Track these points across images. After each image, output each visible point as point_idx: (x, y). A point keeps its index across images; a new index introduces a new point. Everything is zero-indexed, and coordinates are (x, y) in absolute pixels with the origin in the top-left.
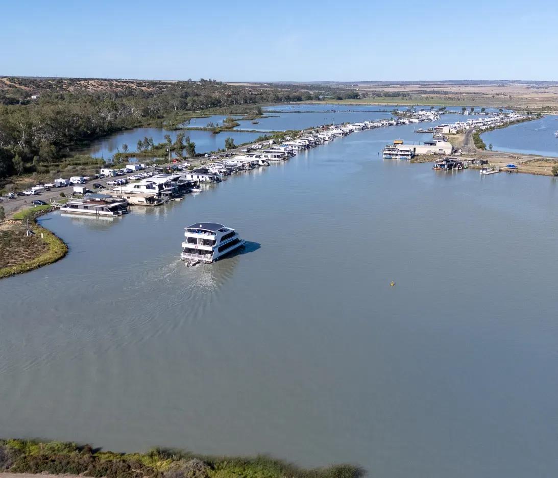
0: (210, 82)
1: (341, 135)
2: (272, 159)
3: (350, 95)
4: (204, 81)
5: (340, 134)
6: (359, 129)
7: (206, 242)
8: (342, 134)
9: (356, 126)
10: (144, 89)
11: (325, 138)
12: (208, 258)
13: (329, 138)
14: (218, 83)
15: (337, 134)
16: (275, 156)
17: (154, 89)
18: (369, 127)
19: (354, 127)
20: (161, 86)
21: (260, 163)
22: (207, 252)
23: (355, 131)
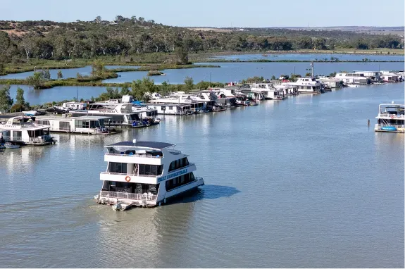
0: (133, 21)
1: (312, 90)
2: (78, 130)
3: (382, 42)
4: (124, 20)
5: (309, 88)
6: (362, 83)
7: (145, 170)
8: (314, 88)
9: (355, 75)
10: (9, 32)
11: (266, 93)
12: (149, 199)
13: (275, 94)
14: (146, 24)
15: (302, 87)
16: (86, 125)
17: (28, 32)
18: (386, 79)
19: (351, 79)
20: (40, 27)
21: (25, 138)
22: (145, 188)
23: (352, 86)
